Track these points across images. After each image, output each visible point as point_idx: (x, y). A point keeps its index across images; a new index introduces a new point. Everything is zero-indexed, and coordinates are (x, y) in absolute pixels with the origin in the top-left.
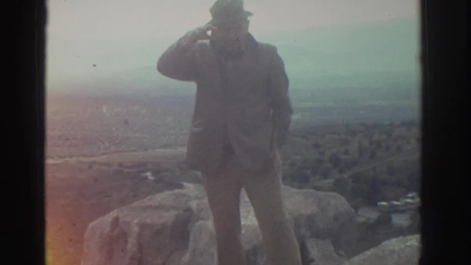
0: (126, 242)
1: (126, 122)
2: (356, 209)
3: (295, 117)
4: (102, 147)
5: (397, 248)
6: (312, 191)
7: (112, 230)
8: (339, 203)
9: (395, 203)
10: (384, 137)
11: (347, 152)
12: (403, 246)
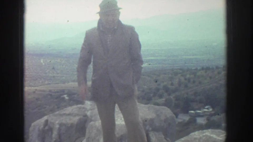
0: (52, 133)
1: (53, 68)
2: (177, 115)
3: (144, 65)
4: (41, 82)
5: (198, 137)
6: (152, 105)
7: (44, 127)
8: (167, 112)
9: (198, 111)
10: (192, 76)
11: (172, 84)
12: (201, 136)
